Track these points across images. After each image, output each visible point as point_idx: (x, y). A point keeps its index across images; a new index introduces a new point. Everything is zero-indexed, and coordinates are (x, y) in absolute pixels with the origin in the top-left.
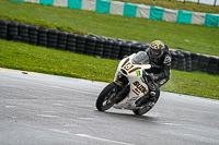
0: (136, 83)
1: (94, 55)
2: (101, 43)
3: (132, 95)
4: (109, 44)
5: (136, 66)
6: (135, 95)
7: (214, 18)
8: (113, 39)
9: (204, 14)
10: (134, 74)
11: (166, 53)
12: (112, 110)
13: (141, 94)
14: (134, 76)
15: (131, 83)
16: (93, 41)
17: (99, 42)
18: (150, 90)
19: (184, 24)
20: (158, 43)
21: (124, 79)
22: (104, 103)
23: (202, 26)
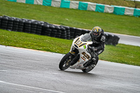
0: (84, 53)
1: (7, 29)
2: (11, 21)
3: (81, 60)
4: (17, 22)
5: (83, 43)
6: (83, 60)
7: (84, 4)
8: (19, 19)
9: (78, 2)
10: (82, 47)
11: (102, 34)
12: (69, 69)
13: (87, 60)
14: (82, 49)
15: (80, 53)
16: (6, 20)
17: (10, 21)
18: (92, 57)
19: (65, 8)
20: (97, 28)
21: (76, 51)
22: (64, 66)
23: (77, 9)
